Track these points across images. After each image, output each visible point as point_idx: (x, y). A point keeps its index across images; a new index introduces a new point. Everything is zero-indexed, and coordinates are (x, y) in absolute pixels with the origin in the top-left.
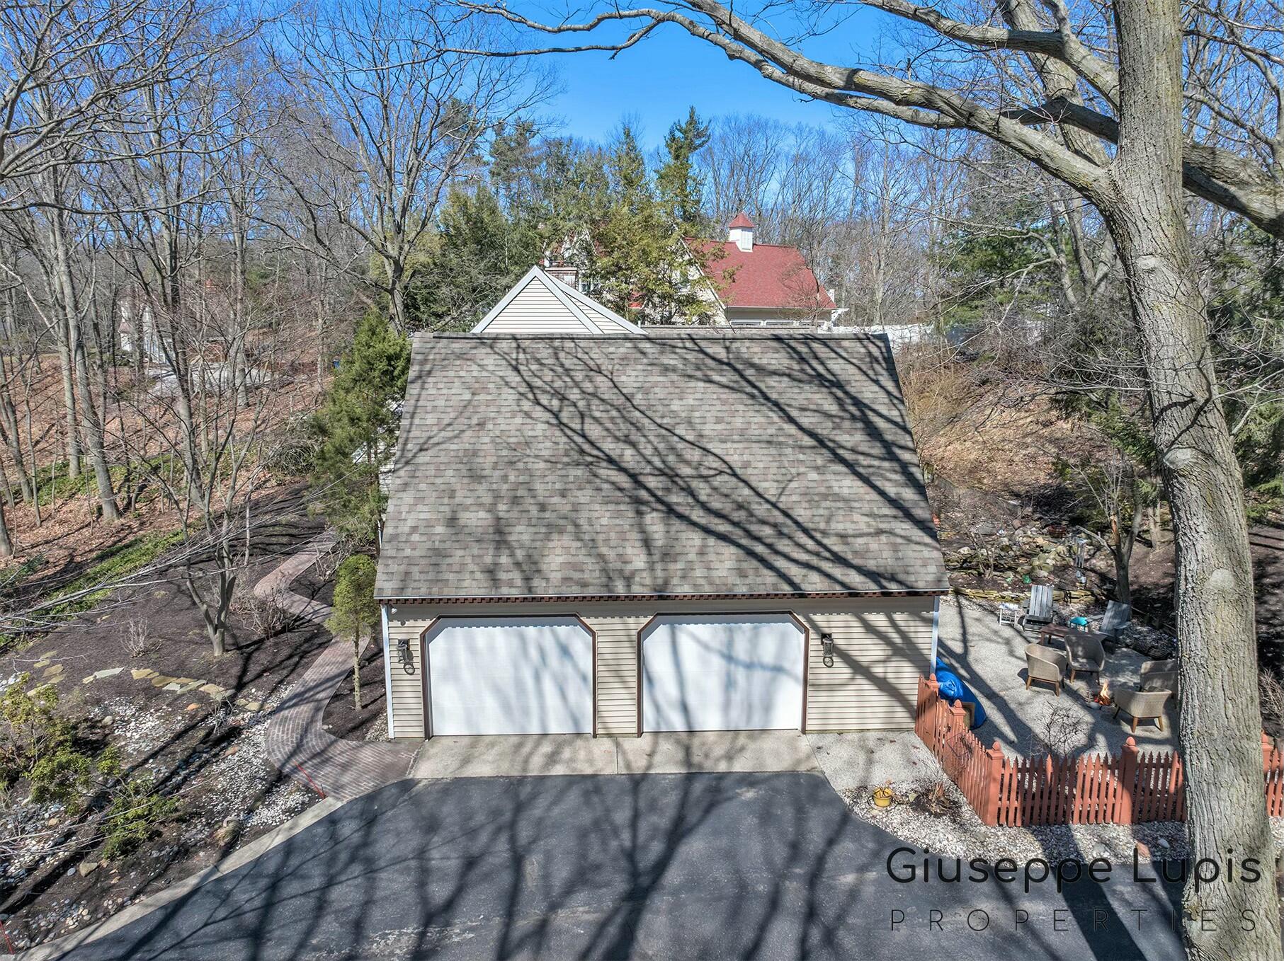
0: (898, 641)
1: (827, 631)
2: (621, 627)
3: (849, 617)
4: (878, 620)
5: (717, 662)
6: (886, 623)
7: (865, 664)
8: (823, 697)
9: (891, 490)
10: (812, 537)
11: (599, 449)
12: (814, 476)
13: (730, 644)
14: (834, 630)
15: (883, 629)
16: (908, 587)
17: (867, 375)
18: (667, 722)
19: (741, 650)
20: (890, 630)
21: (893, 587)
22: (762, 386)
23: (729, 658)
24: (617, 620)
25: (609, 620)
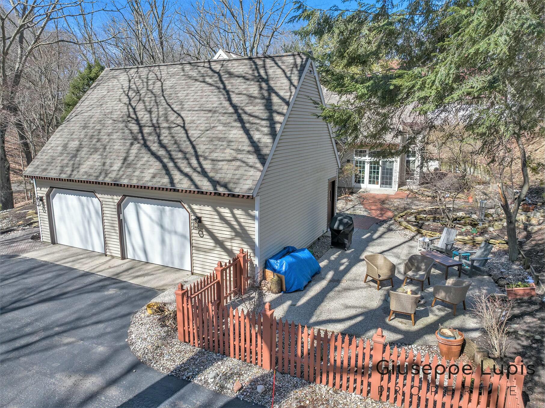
0: (237, 227)
1: (199, 215)
2: (111, 200)
3: (209, 208)
4: (225, 212)
5: (157, 229)
6: (230, 215)
7: (220, 239)
8: (202, 256)
9: (256, 136)
10: (198, 159)
11: (136, 114)
12: (220, 128)
13: (161, 218)
14: (204, 215)
15: (228, 219)
16: (230, 191)
17: (285, 74)
18: (138, 256)
19: (167, 222)
20: (232, 219)
21: (221, 190)
22: (226, 82)
23: (162, 227)
24: (109, 196)
25: (106, 196)
